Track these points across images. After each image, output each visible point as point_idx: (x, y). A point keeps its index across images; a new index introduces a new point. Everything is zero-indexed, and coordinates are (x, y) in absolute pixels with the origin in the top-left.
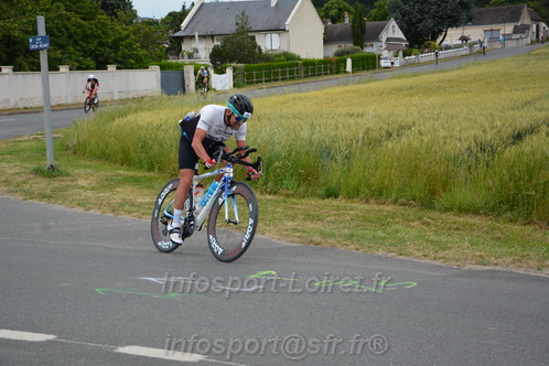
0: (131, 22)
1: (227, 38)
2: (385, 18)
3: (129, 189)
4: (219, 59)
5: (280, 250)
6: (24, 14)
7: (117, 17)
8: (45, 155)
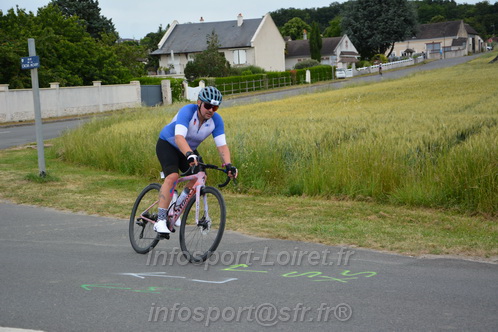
0: (114, 43)
1: (199, 55)
2: (339, 34)
3: (113, 191)
4: (193, 74)
5: (251, 244)
6: (18, 37)
7: (101, 38)
8: (37, 163)
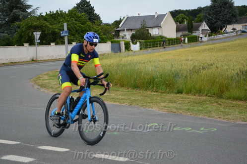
0: (100, 25)
1: (137, 30)
2: (201, 21)
4: (134, 38)
5: (159, 115)
6: (59, 22)
7: (94, 23)
